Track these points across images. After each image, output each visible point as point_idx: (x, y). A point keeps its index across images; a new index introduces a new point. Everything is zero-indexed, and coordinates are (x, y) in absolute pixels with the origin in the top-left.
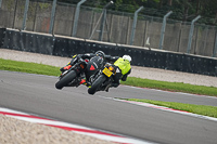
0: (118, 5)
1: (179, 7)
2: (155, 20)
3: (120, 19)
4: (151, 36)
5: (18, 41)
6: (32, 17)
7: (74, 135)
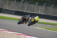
0: (32, 2)
1: (48, 2)
2: (41, 6)
3: (32, 5)
4: (40, 10)
5: (6, 11)
6: (9, 5)
7: (20, 36)
